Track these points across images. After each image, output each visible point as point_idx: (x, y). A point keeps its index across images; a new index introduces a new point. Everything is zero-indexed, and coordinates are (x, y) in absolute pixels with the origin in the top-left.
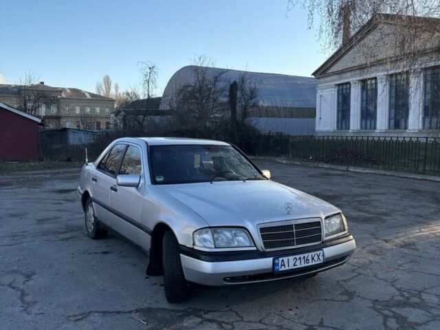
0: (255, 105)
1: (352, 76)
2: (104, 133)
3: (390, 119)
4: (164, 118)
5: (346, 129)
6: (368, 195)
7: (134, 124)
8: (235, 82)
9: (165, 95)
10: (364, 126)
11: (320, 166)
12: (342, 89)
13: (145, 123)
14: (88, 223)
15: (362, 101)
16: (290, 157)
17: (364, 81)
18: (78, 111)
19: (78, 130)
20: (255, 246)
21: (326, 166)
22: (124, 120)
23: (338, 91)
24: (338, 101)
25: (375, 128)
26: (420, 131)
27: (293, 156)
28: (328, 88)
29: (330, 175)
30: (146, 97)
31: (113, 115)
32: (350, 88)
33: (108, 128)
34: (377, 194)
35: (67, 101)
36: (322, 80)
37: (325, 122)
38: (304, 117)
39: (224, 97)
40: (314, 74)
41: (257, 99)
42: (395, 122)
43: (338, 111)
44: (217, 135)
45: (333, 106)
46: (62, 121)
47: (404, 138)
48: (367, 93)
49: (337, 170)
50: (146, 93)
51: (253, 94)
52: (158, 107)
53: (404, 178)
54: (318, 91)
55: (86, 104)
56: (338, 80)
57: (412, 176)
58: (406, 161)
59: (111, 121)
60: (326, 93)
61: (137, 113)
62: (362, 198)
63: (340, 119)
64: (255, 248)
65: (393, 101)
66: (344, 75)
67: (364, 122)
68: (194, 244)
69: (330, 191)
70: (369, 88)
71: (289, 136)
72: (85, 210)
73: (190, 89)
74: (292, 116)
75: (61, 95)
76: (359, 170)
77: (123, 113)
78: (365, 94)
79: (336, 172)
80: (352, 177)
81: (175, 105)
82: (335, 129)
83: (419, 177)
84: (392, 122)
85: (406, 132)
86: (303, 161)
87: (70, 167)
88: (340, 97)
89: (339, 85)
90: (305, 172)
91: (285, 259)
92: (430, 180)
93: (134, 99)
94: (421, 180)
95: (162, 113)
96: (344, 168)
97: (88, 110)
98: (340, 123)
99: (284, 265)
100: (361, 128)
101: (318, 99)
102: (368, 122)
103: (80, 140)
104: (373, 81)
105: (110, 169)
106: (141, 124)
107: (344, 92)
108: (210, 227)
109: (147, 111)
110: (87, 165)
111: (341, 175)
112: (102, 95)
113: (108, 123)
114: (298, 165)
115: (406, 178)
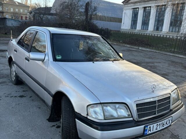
0: (96, 14)
1: (140, 5)
2: (24, 22)
3: (154, 26)
4: (52, 17)
5: (134, 29)
6: (153, 63)
7: (39, 19)
8: (88, 2)
9: (54, 6)
10: (143, 28)
11: (126, 46)
12: (135, 11)
13: (44, 18)
14: (12, 75)
15: (143, 17)
16: (112, 40)
17: (145, 8)
18: (12, 10)
19: (12, 19)
20: (132, 117)
21: (128, 46)
22: (34, 16)
23: (133, 11)
24: (132, 16)
25: (148, 30)
26: (167, 33)
27: (113, 40)
28: (129, 9)
29: (131, 50)
30: (45, 6)
31: (28, 14)
32: (138, 10)
33: (26, 19)
34: (157, 62)
35: (7, 5)
36: (126, 5)
37: (126, 25)
38: (116, 22)
39: (82, 9)
40: (123, 2)
41: (97, 11)
42: (157, 27)
43: (132, 21)
44: (78, 27)
45: (130, 18)
46: (4, 14)
47: (160, 35)
48: (146, 13)
49: (133, 48)
50: (45, 4)
51: (95, 9)
52: (50, 12)
53: (165, 54)
54: (124, 11)
55: (16, 7)
56: (134, 6)
57: (169, 54)
58: (162, 46)
59: (28, 16)
60: (127, 12)
61: (40, 13)
62: (151, 65)
63: (132, 24)
64: (131, 119)
65: (157, 18)
66: (136, 4)
67: (143, 26)
68: (87, 115)
69: (135, 59)
70: (147, 11)
71: (111, 30)
72: (10, 67)
73: (66, 4)
74: (111, 21)
75: (4, 2)
76: (144, 49)
77: (33, 13)
78: (145, 13)
79: (133, 49)
80: (142, 52)
81: (58, 11)
82: (130, 28)
83: (171, 54)
84: (156, 27)
85: (161, 32)
86: (118, 43)
87: (6, 37)
88: (134, 14)
89: (133, 9)
90: (119, 48)
91: (151, 126)
92: (177, 56)
93: (39, 7)
94: (173, 56)
95: (52, 14)
96: (137, 47)
97: (17, 10)
98: (132, 26)
99: (150, 130)
100: (141, 29)
101: (123, 14)
102: (145, 26)
103: (12, 24)
104: (149, 8)
105: (26, 43)
106: (42, 19)
107: (136, 12)
108: (101, 103)
109: (45, 13)
110: (12, 40)
111: (136, 51)
112: (24, 3)
113: (26, 17)
114: (115, 44)
115: (166, 54)
